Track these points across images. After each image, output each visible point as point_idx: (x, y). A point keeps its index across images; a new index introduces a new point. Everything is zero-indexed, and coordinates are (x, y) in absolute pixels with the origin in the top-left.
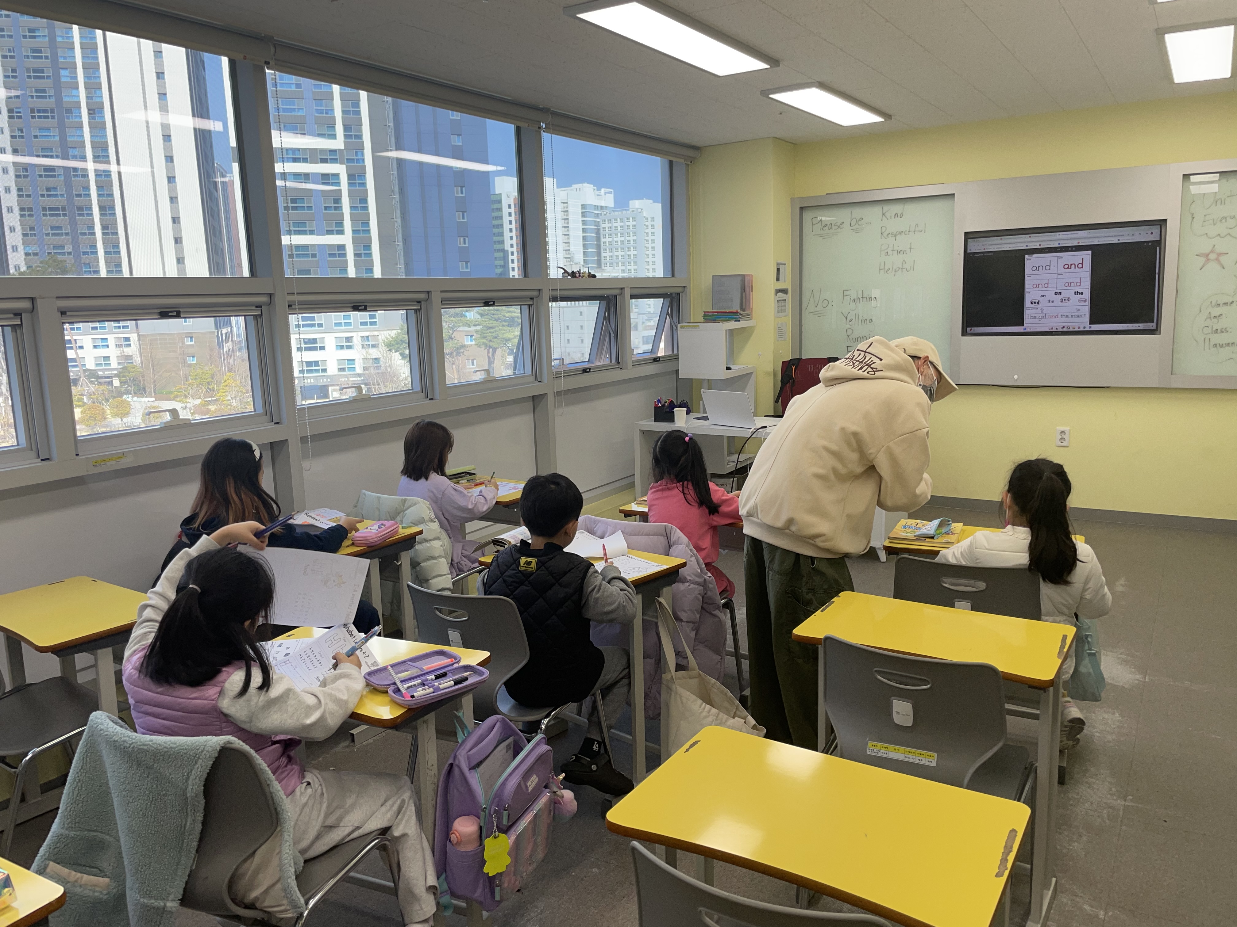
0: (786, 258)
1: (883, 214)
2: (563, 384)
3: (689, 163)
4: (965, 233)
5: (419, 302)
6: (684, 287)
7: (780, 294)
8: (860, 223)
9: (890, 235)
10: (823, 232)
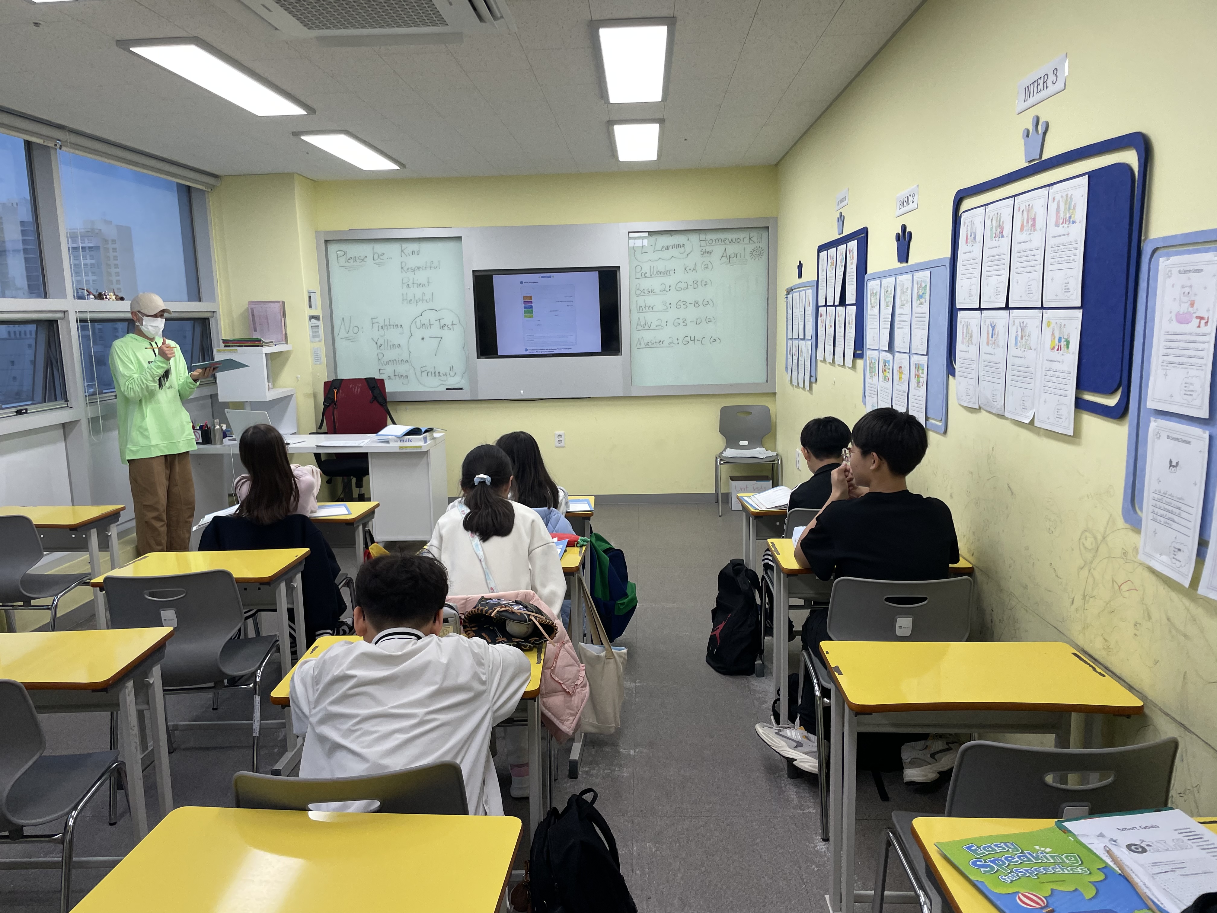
0: (316, 287)
1: (402, 251)
2: (100, 410)
3: (210, 190)
4: (473, 271)
6: (214, 312)
7: (313, 321)
8: (382, 257)
9: (410, 270)
10: (347, 264)
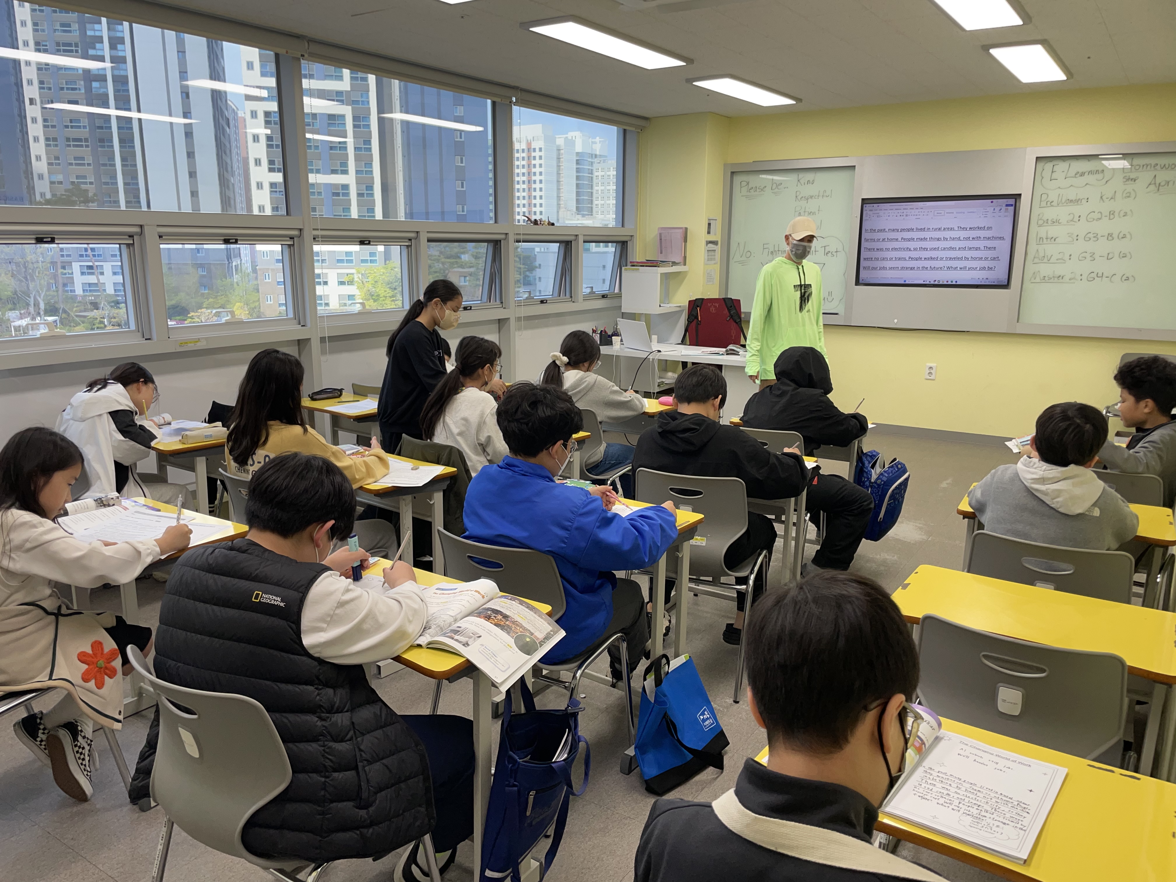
0: (717, 214)
1: (798, 181)
2: (524, 312)
3: (640, 131)
4: (863, 200)
5: (410, 240)
6: (632, 236)
7: (710, 245)
8: (779, 186)
9: (803, 199)
10: (748, 194)
